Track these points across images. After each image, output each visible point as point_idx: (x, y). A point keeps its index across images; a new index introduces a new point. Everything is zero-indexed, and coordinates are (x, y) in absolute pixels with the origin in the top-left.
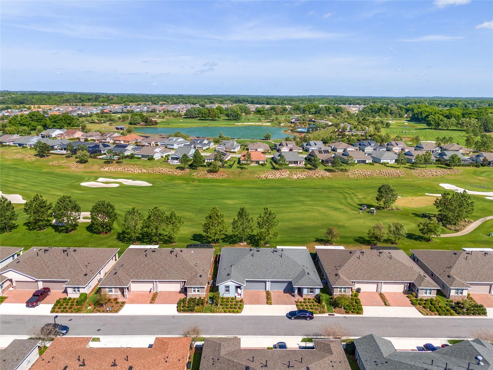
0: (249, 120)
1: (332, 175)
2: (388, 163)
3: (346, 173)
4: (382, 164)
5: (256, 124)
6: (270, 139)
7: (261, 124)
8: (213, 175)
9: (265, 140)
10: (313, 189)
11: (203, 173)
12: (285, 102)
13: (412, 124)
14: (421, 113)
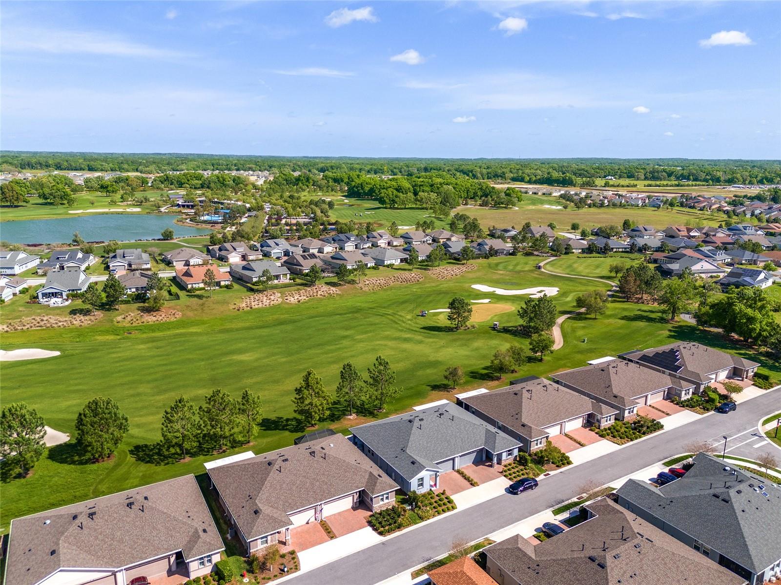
0: (93, 204)
1: (340, 290)
2: (394, 264)
3: (356, 285)
4: (388, 266)
5: (111, 210)
6: (172, 239)
7: (122, 210)
8: (155, 316)
9: (164, 240)
10: (338, 316)
11: (132, 314)
12: (126, 166)
13: (353, 201)
14: (362, 185)
